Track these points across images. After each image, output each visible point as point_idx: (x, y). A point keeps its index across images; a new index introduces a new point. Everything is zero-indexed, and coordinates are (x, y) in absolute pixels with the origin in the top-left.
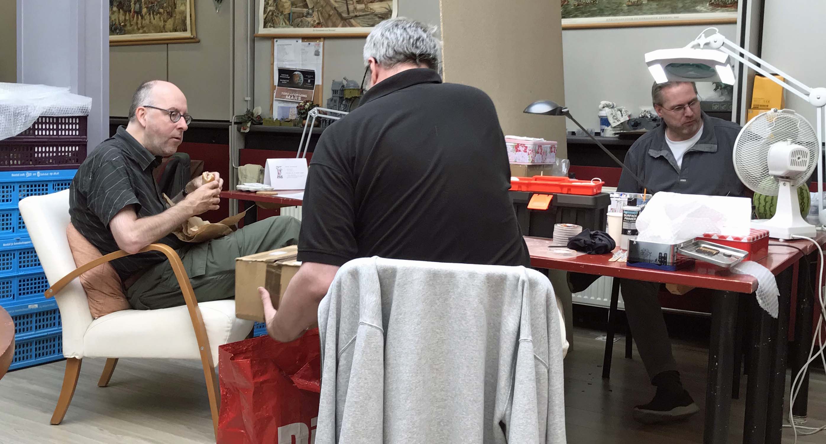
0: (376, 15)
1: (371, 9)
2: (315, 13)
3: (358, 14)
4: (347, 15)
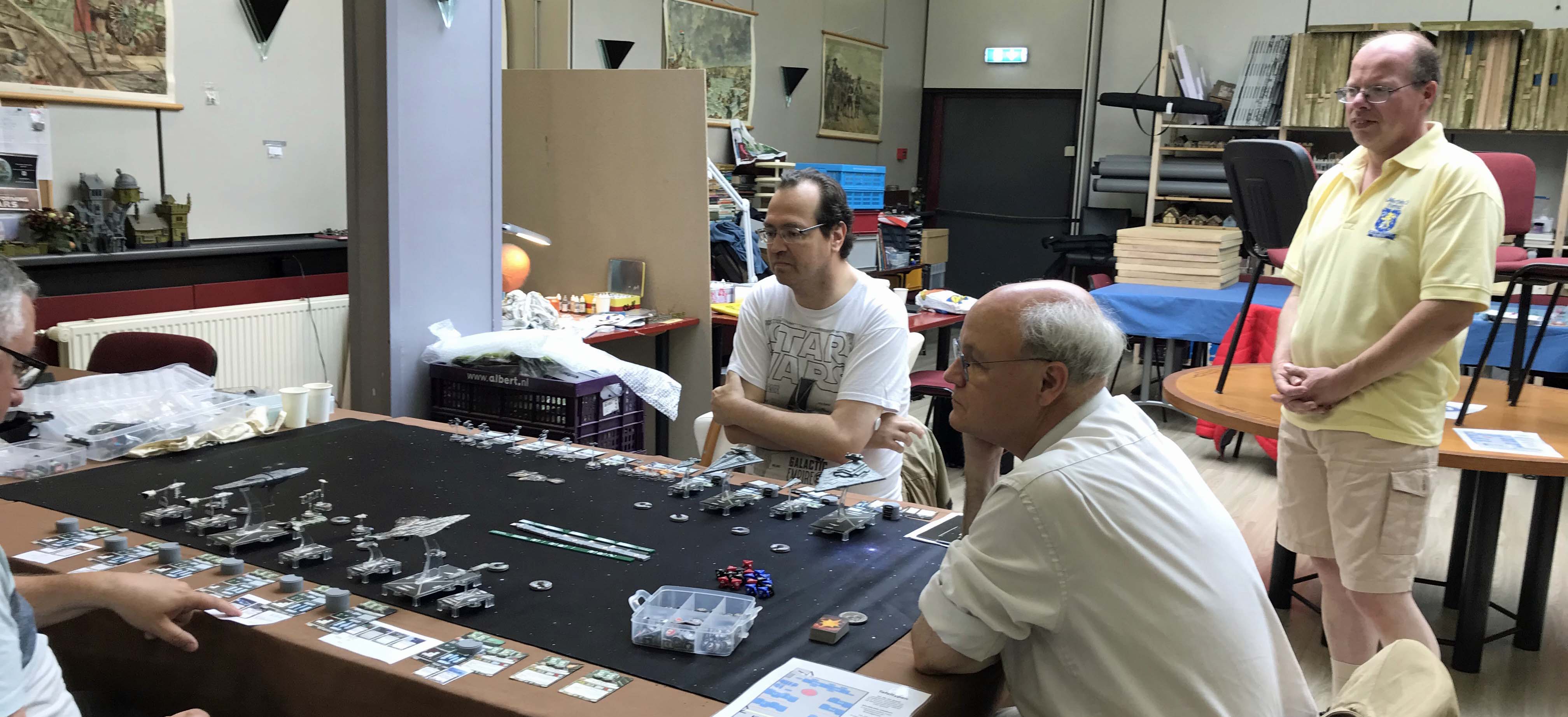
0: (141, 75)
1: (132, 65)
2: (31, 60)
3: (111, 69)
4: (92, 70)
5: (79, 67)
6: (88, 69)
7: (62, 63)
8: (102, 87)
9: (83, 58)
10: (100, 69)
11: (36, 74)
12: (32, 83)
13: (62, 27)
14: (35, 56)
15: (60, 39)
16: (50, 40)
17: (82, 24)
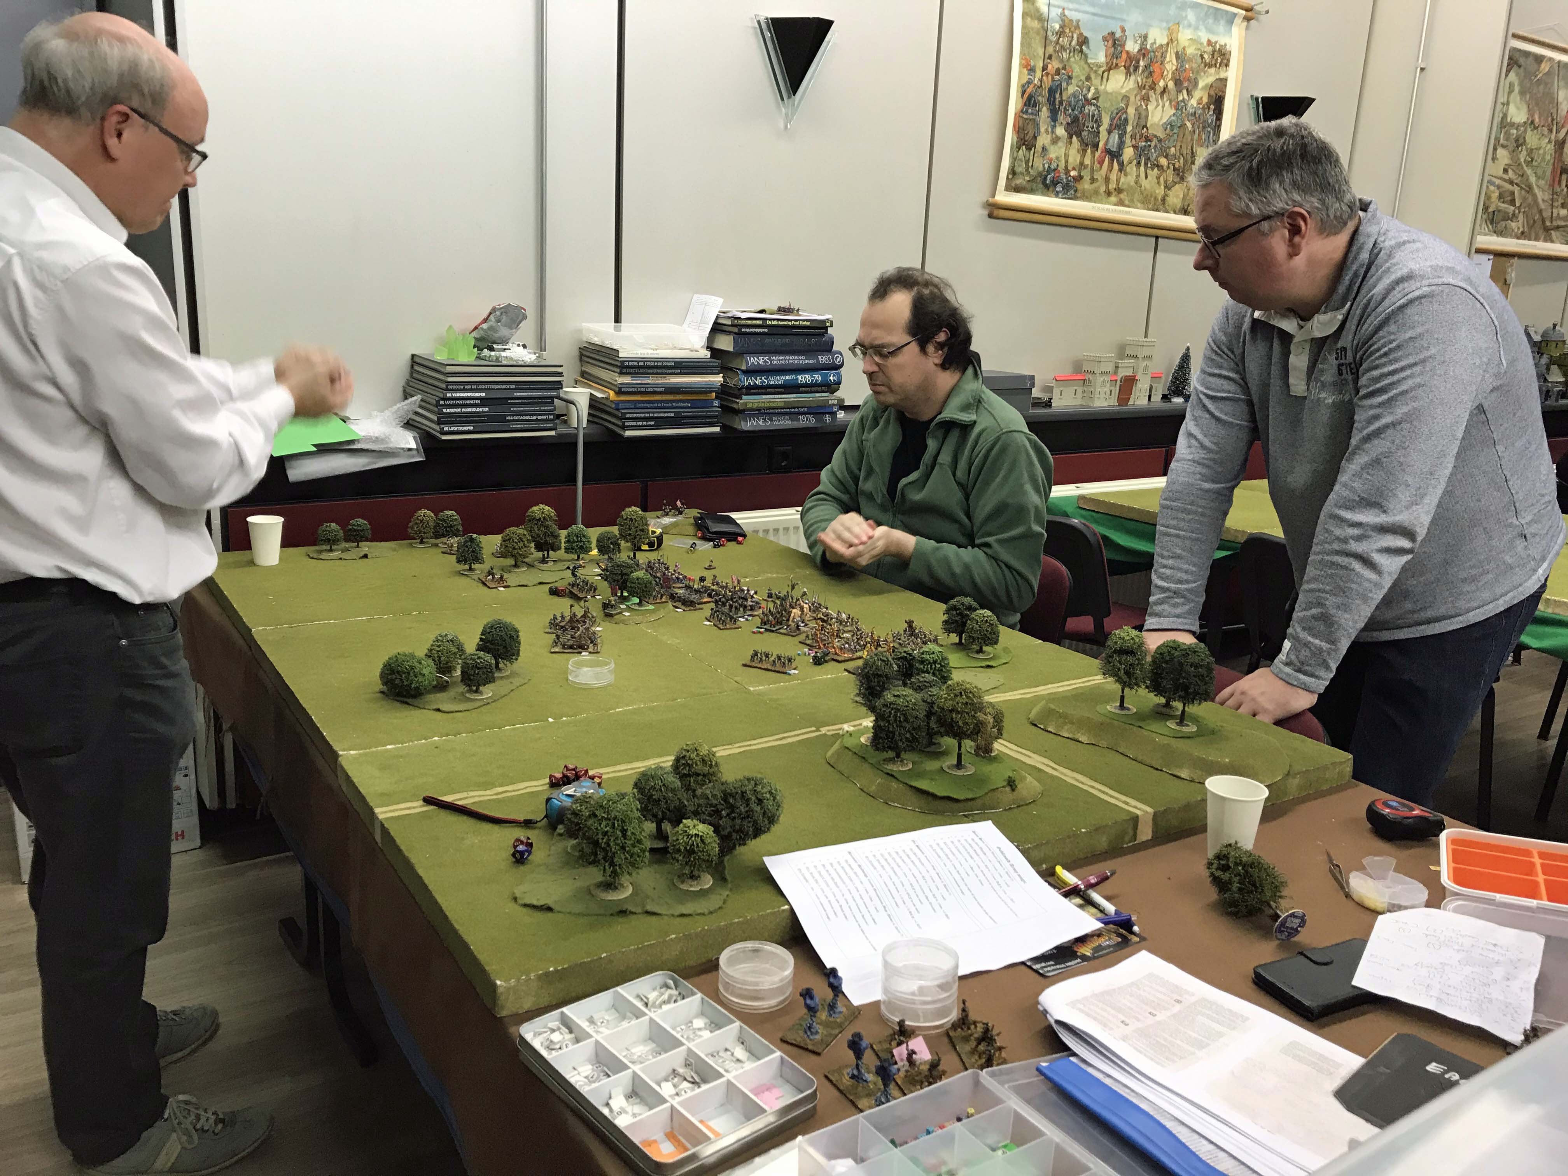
2: (1521, 216)
3: (1560, 223)
4: (1550, 224)
5: (1543, 221)
6: (1548, 224)
7: (1536, 218)
8: (1552, 241)
9: (1547, 214)
10: (1555, 223)
11: (1521, 230)
12: (1518, 238)
13: (1542, 182)
14: (1524, 212)
15: (1540, 195)
16: (1535, 196)
17: (1554, 181)
